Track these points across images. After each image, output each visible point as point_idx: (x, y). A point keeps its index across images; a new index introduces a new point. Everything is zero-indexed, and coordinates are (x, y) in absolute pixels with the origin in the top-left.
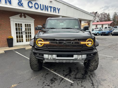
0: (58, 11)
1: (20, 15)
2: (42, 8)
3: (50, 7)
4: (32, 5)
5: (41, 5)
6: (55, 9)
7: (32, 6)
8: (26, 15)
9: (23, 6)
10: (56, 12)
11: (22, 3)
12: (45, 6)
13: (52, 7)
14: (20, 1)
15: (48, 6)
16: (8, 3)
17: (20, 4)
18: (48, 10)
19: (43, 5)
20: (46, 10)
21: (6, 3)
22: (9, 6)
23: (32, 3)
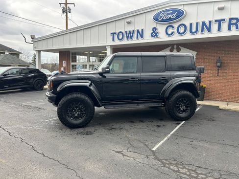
1: (170, 48)
2: (194, 30)
3: (216, 21)
4: (173, 31)
6: (233, 22)
7: (173, 33)
8: (181, 47)
9: (157, 36)
10: (237, 28)
12: (204, 23)
13: (224, 20)
14: (154, 30)
15: (210, 22)
16: (139, 37)
17: (154, 34)
18: (209, 30)
19: (197, 24)
20: (205, 30)
21: (137, 38)
22: (140, 41)
23: (173, 27)
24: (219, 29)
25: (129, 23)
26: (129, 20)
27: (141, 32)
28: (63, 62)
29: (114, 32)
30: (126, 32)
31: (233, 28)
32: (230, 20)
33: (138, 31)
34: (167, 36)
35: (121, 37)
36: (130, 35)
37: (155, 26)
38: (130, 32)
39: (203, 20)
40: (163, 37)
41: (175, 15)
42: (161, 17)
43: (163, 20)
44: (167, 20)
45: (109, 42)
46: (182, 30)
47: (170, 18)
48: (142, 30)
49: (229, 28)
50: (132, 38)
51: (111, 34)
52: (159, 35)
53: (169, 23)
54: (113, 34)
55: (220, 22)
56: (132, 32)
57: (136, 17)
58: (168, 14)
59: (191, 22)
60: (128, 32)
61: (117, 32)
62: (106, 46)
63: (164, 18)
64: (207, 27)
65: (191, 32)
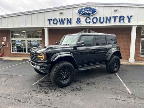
0: (128, 20)
1: (84, 31)
2: (102, 21)
3: (113, 17)
4: (90, 20)
5: (100, 18)
6: (122, 18)
7: (90, 22)
8: (90, 30)
10: (123, 21)
11: (80, 21)
12: (107, 18)
13: (117, 17)
14: (78, 19)
15: (110, 17)
16: (69, 23)
17: (78, 22)
18: (110, 21)
19: (103, 18)
20: (108, 22)
21: (67, 23)
22: (69, 25)
23: (90, 19)
24: (115, 21)
25: (61, 13)
26: (61, 11)
27: (69, 20)
28: (4, 38)
29: (50, 18)
30: (59, 19)
31: (122, 21)
32: (120, 17)
33: (68, 19)
34: (86, 24)
35: (55, 22)
36: (62, 21)
37: (79, 17)
38: (62, 19)
39: (106, 16)
40: (84, 24)
41: (91, 11)
42: (83, 12)
43: (84, 14)
44: (86, 14)
45: (46, 25)
46: (95, 20)
47: (88, 13)
48: (71, 19)
49: (120, 21)
50: (63, 23)
51: (48, 19)
52: (81, 23)
53: (88, 16)
54: (50, 20)
55: (115, 17)
56: (63, 19)
57: (66, 10)
58: (87, 10)
59: (100, 16)
60: (61, 19)
61: (53, 19)
62: (44, 27)
63: (85, 13)
64: (108, 20)
65: (100, 22)
